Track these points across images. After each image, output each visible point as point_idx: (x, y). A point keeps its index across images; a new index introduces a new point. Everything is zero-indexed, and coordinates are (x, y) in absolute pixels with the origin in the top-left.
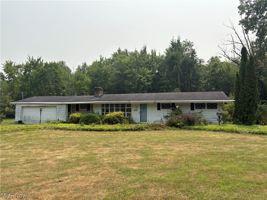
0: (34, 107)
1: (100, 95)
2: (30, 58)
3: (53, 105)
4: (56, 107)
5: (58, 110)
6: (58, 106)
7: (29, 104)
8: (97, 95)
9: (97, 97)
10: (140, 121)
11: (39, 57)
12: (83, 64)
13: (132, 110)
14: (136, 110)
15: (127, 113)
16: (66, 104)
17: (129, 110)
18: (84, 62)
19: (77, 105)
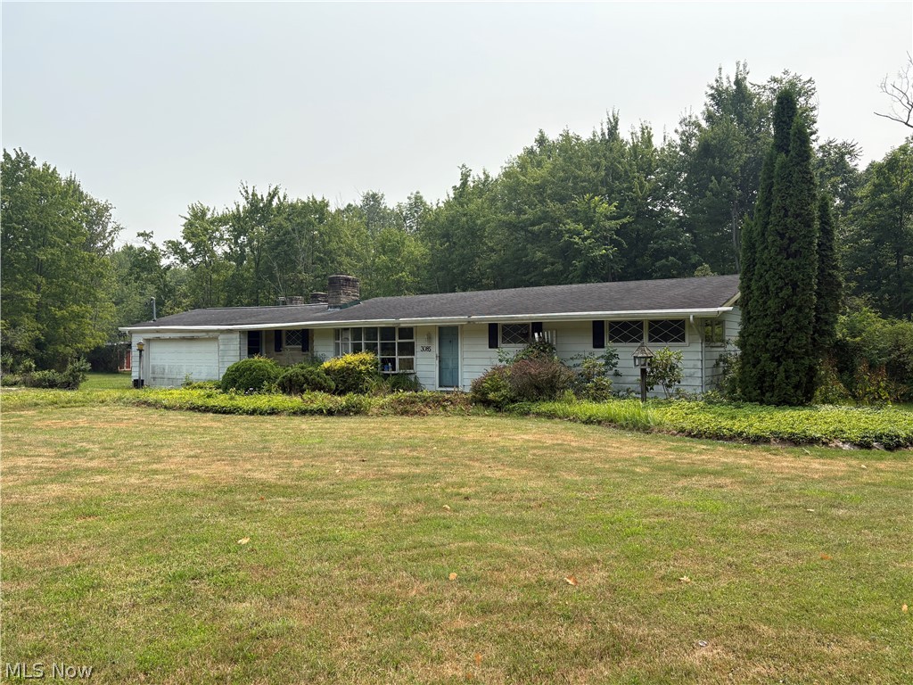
0: (170, 339)
1: (344, 300)
2: (246, 192)
3: (211, 334)
4: (216, 339)
5: (221, 347)
6: (221, 337)
7: (158, 331)
8: (334, 301)
9: (335, 307)
10: (440, 386)
11: (272, 188)
12: (409, 198)
13: (418, 349)
14: (428, 349)
15: (401, 357)
16: (242, 332)
17: (409, 349)
18: (414, 193)
19: (278, 332)
